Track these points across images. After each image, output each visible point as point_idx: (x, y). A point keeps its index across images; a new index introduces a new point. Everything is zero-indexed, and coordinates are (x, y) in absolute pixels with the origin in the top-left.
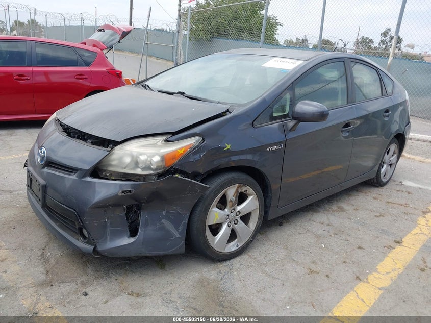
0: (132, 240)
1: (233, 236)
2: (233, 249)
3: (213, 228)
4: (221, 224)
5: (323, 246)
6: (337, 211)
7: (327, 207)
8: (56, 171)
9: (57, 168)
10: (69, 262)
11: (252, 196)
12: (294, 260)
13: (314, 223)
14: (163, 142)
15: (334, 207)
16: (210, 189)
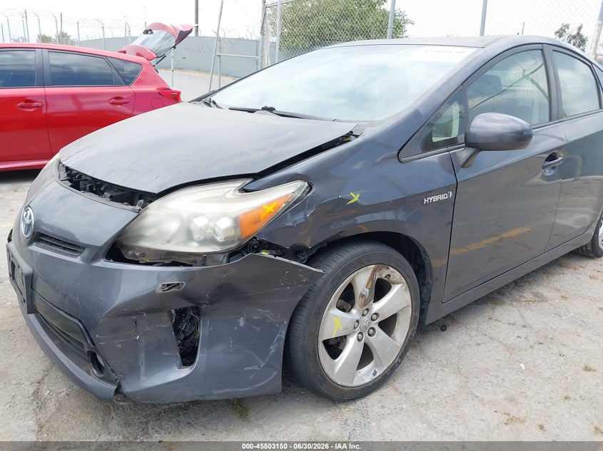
0: (186, 371)
1: (367, 355)
2: (368, 379)
3: (331, 343)
4: (345, 336)
5: (523, 366)
6: (534, 302)
7: (516, 294)
8: (50, 250)
9: (51, 244)
10: (79, 407)
11: (400, 285)
12: (476, 397)
13: (499, 324)
14: (238, 193)
15: (528, 294)
16: (325, 276)
